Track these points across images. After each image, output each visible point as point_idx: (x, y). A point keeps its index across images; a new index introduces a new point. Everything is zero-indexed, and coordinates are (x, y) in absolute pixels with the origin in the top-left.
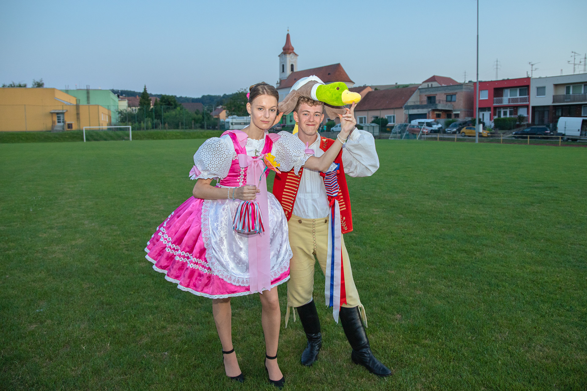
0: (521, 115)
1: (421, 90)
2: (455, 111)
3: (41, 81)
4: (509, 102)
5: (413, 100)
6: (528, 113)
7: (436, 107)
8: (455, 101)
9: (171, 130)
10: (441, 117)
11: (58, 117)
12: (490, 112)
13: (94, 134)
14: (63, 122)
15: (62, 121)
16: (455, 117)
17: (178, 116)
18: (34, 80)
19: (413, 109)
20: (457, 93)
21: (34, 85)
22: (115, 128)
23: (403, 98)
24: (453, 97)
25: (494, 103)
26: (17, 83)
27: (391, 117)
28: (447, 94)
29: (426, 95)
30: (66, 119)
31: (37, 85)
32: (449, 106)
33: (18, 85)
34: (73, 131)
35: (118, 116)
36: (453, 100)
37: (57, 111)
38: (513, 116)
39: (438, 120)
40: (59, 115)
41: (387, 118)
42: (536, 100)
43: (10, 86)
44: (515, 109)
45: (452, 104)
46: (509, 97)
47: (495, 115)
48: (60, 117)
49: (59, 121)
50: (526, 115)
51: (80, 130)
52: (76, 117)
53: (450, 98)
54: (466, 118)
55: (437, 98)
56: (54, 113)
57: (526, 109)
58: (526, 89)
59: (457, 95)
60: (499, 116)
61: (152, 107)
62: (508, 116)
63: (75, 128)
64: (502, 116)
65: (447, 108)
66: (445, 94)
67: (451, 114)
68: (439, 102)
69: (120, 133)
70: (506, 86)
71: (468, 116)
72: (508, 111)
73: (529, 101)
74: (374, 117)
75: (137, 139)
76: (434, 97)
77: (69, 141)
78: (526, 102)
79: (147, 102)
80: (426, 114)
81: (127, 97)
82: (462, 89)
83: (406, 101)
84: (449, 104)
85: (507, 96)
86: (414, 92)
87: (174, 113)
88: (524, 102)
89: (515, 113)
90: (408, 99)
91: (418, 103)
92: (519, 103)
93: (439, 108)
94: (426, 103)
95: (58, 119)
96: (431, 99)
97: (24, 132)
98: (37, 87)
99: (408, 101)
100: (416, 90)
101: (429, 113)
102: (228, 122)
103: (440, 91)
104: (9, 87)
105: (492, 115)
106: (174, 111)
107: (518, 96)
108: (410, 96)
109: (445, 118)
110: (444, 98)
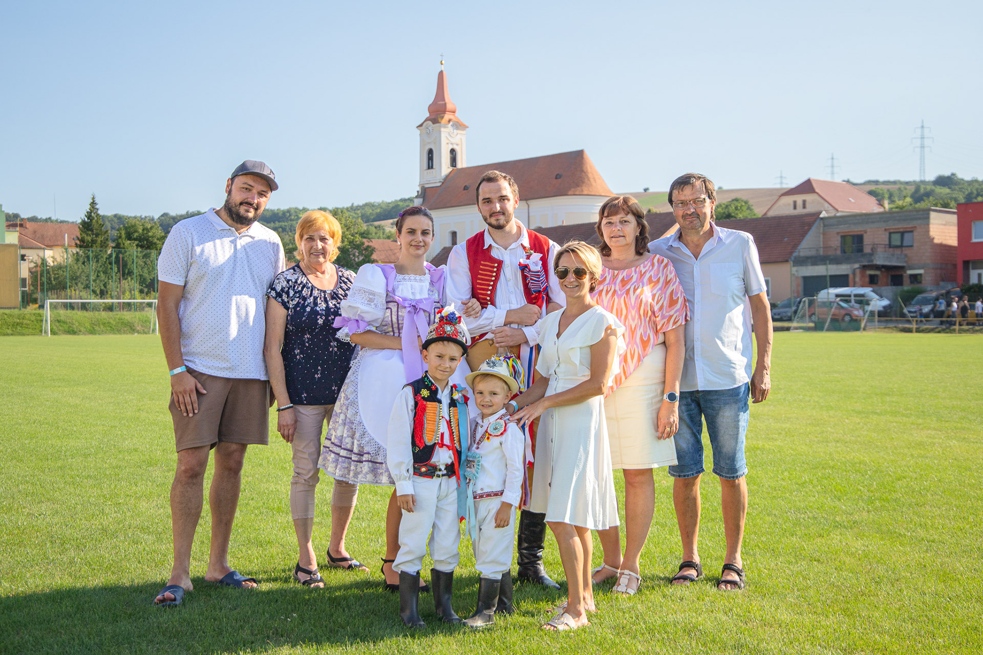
1: (828, 221)
2: (910, 269)
7: (870, 260)
10: (882, 283)
16: (912, 283)
19: (812, 264)
20: (915, 227)
28: (892, 231)
29: (838, 233)
39: (876, 288)
45: (904, 253)
53: (899, 239)
54: (942, 283)
55: (867, 240)
59: (915, 233)
61: (110, 251)
65: (892, 262)
68: (874, 249)
71: (943, 280)
76: (861, 238)
82: (928, 218)
83: (795, 246)
84: (898, 252)
90: (800, 240)
93: (876, 261)
94: (838, 251)
96: (852, 243)
99: (800, 246)
100: (815, 220)
101: (854, 274)
103: (872, 223)
108: (803, 235)
109: (889, 285)
110: (883, 238)
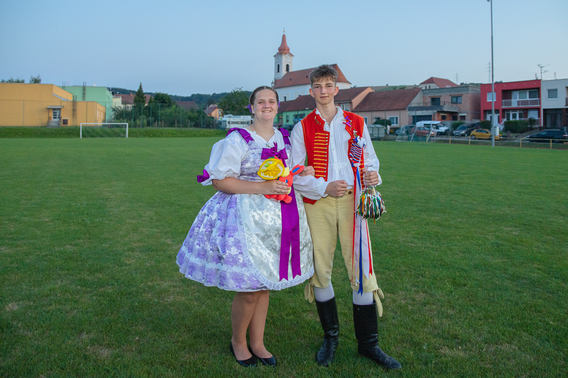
0: (532, 118)
1: (425, 92)
2: (461, 113)
3: (38, 77)
4: (518, 105)
5: (417, 101)
6: (539, 116)
7: (442, 109)
8: (461, 103)
9: (166, 128)
10: (447, 119)
11: (54, 113)
12: (499, 115)
13: (90, 131)
14: (59, 118)
15: (57, 116)
16: (461, 119)
17: (173, 114)
18: (31, 76)
19: (418, 110)
20: (463, 95)
21: (31, 81)
22: (110, 125)
23: (406, 99)
24: (459, 98)
25: (502, 105)
26: (15, 79)
27: (393, 118)
28: (452, 96)
29: (429, 97)
30: (62, 115)
31: (34, 82)
32: (454, 108)
33: (16, 81)
34: (68, 126)
35: (112, 113)
36: (458, 102)
37: (53, 107)
38: (523, 119)
39: (444, 121)
40: (55, 111)
41: (389, 119)
42: (547, 103)
43: (9, 81)
44: (525, 111)
45: (458, 106)
46: (518, 99)
47: (504, 117)
48: (56, 113)
49: (55, 116)
50: (537, 118)
51: (76, 127)
52: (71, 113)
53: (455, 100)
54: (474, 120)
55: (442, 100)
56: (51, 108)
57: (536, 112)
58: (536, 91)
59: (463, 97)
60: (508, 118)
61: (146, 105)
62: (518, 118)
63: (70, 124)
64: (511, 119)
65: (453, 110)
66: (450, 95)
67: (456, 116)
68: (444, 104)
69: (117, 130)
70: (516, 88)
71: (475, 118)
72: (517, 113)
73: (540, 104)
74: (376, 118)
75: (133, 136)
76: (439, 99)
77: (65, 137)
78: (537, 104)
79: (141, 100)
80: (431, 116)
81: (121, 95)
82: (468, 90)
83: (410, 102)
84: (455, 105)
85: (516, 99)
86: (417, 93)
87: (168, 111)
88: (535, 104)
89: (525, 115)
90: (412, 100)
91: (422, 105)
92: (530, 106)
93: (445, 109)
94: (429, 105)
95: (54, 115)
96: (435, 101)
97: (20, 127)
98: (34, 83)
99: (412, 102)
100: (419, 91)
101: (434, 115)
102: (225, 121)
103: (444, 92)
104: (7, 82)
105: (501, 117)
106: (169, 109)
107: (528, 99)
108: (414, 97)
109: (450, 120)
110: (449, 99)
